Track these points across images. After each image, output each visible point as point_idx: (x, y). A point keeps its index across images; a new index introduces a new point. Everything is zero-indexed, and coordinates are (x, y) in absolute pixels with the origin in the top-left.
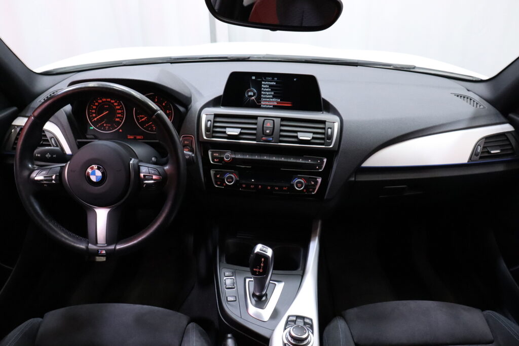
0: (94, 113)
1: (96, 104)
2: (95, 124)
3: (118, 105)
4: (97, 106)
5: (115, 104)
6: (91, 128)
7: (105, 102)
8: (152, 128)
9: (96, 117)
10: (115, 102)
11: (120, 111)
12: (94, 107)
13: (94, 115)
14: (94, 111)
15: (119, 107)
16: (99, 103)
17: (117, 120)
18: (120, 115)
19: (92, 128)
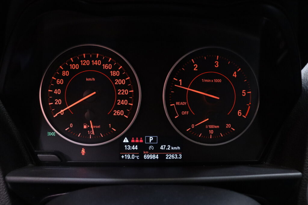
0: (58, 97)
1: (65, 73)
2: (59, 123)
3: (121, 77)
4: (65, 78)
5: (114, 73)
6: (50, 134)
7: (86, 67)
8: (206, 132)
9: (63, 106)
10: (115, 68)
11: (125, 92)
12: (60, 82)
13: (58, 102)
14: (57, 92)
15: (122, 82)
16: (72, 72)
17: (117, 113)
18: (124, 102)
19: (53, 134)
